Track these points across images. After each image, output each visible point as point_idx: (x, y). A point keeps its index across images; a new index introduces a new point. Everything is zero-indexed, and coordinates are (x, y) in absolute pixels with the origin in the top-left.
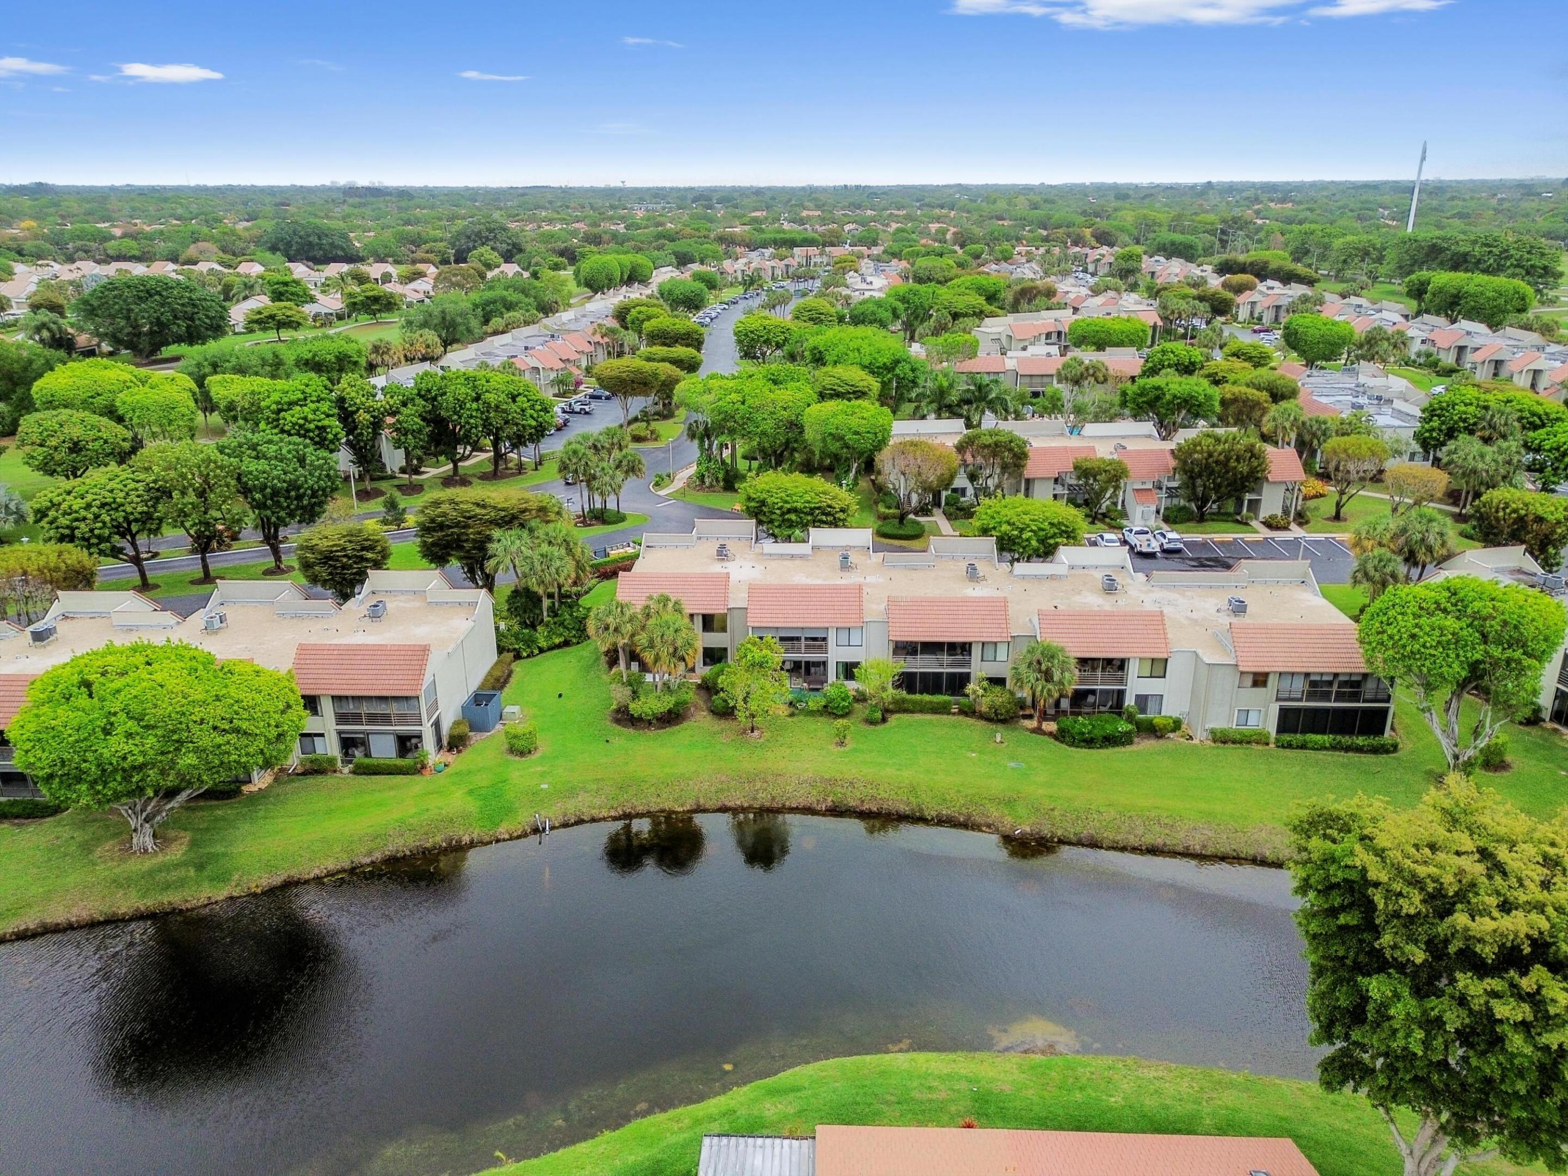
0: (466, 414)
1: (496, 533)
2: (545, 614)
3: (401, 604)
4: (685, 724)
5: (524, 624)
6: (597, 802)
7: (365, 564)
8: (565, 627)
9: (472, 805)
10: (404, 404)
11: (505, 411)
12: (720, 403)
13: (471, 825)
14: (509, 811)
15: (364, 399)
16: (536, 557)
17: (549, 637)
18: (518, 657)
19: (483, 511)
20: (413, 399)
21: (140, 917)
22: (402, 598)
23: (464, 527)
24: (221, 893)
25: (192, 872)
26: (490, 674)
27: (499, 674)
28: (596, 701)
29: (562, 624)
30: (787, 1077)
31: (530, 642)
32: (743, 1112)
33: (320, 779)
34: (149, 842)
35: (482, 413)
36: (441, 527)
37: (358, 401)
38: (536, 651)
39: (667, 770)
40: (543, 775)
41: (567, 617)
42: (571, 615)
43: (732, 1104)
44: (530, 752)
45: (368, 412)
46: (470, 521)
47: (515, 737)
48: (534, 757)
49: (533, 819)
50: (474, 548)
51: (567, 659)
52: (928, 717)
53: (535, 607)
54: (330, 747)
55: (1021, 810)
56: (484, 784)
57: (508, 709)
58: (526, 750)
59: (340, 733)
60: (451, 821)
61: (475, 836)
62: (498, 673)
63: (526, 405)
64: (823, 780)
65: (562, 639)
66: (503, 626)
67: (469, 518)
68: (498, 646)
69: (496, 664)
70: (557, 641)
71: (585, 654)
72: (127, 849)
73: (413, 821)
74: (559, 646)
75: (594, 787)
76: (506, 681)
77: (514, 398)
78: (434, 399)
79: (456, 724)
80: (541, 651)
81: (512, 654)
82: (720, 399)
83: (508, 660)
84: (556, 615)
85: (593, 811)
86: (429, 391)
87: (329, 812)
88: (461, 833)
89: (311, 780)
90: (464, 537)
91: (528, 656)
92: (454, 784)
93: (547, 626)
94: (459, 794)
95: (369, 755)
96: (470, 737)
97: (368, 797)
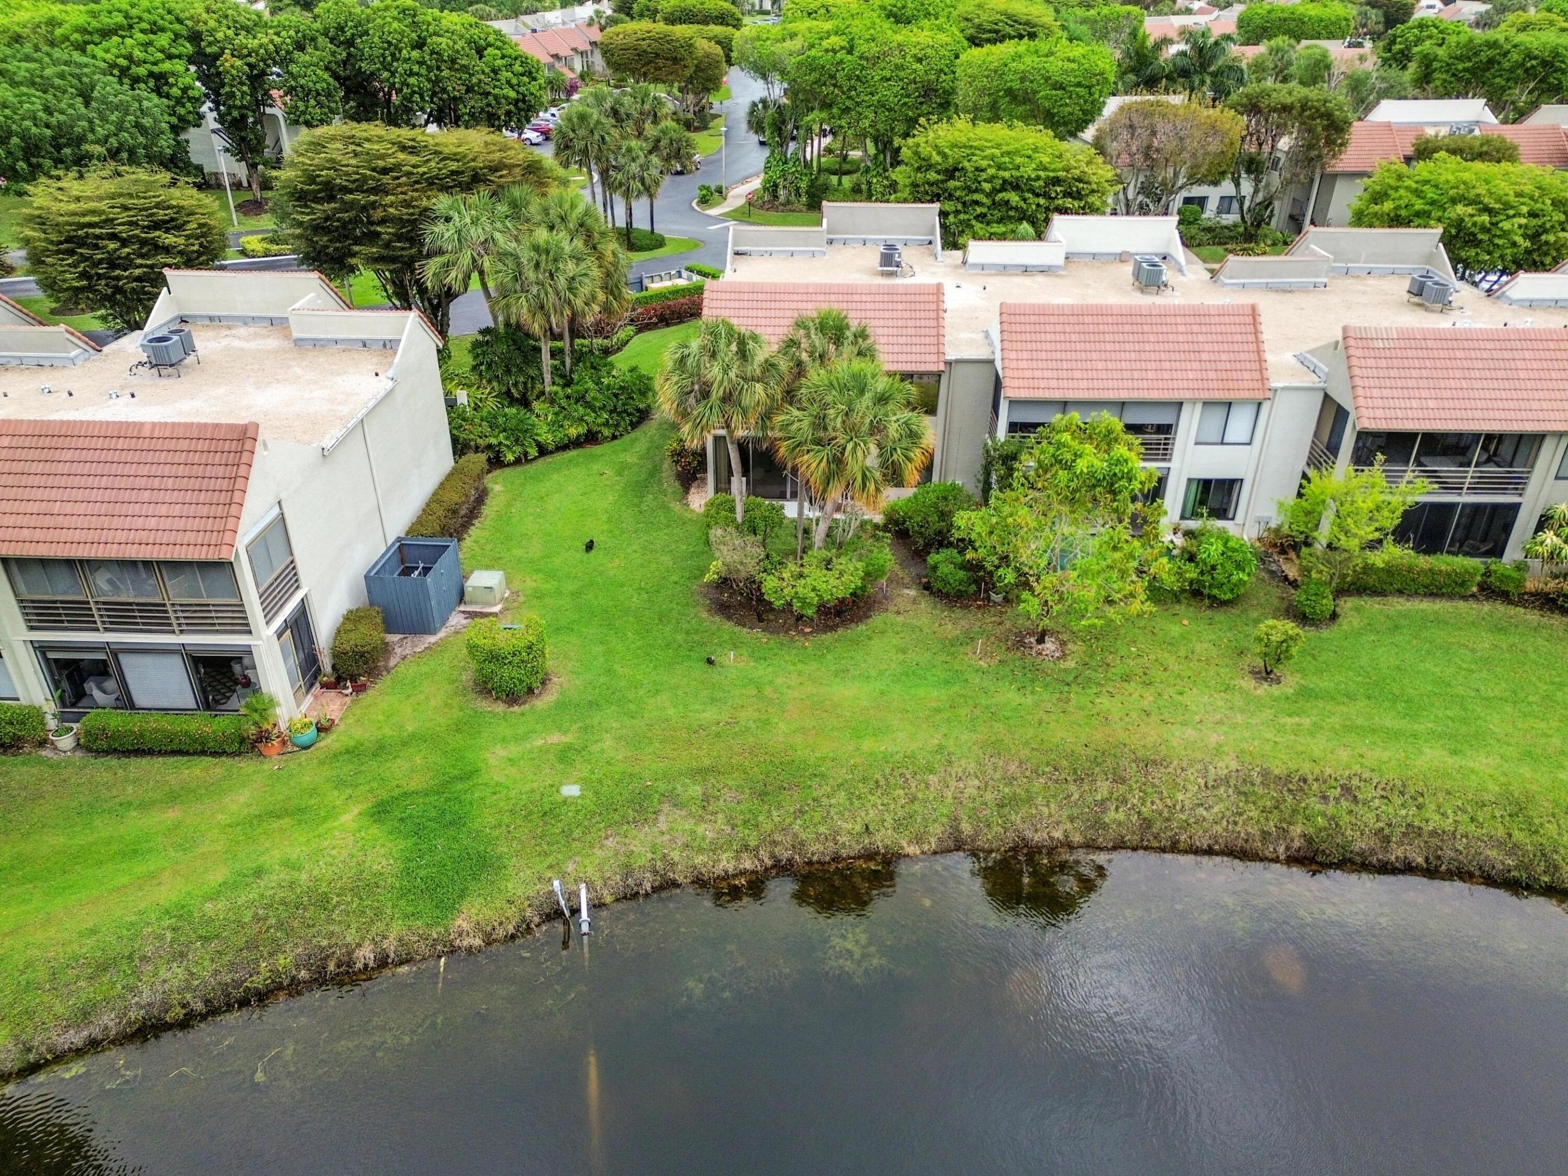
0: (401, 67)
1: (442, 202)
2: (548, 378)
3: (237, 343)
4: (877, 620)
5: (508, 397)
6: (706, 831)
7: (162, 259)
8: (588, 405)
9: (384, 852)
10: (301, 47)
11: (465, 68)
12: (813, 52)
13: (378, 913)
14: (482, 865)
15: (230, 33)
16: (526, 256)
17: (557, 425)
18: (496, 462)
19: (414, 159)
20: (313, 39)
22: (242, 331)
23: (375, 190)
26: (435, 498)
27: (456, 498)
28: (667, 560)
29: (580, 398)
31: (519, 433)
35: (430, 69)
36: (329, 191)
37: (220, 36)
38: (533, 452)
39: (868, 744)
40: (565, 756)
41: (590, 385)
42: (598, 383)
44: (530, 691)
45: (241, 57)
46: (386, 179)
47: (494, 657)
48: (543, 703)
49: (543, 888)
50: (399, 237)
51: (596, 467)
53: (527, 362)
54: (22, 685)
56: (414, 784)
57: (480, 579)
58: (521, 689)
59: (41, 649)
60: (323, 902)
61: (390, 945)
62: (453, 497)
63: (499, 62)
65: (582, 430)
66: (462, 397)
67: (385, 171)
68: (455, 440)
69: (450, 477)
70: (573, 432)
71: (630, 458)
73: (217, 910)
74: (576, 443)
75: (696, 790)
76: (473, 513)
77: (480, 52)
78: (350, 43)
79: (352, 619)
80: (543, 451)
81: (483, 457)
82: (812, 46)
83: (476, 469)
84: (568, 383)
85: (699, 860)
86: (341, 28)
88: (351, 937)
90: (378, 214)
91: (518, 462)
92: (340, 783)
93: (552, 402)
94: (349, 817)
95: (126, 702)
96: (386, 649)
97: (104, 828)
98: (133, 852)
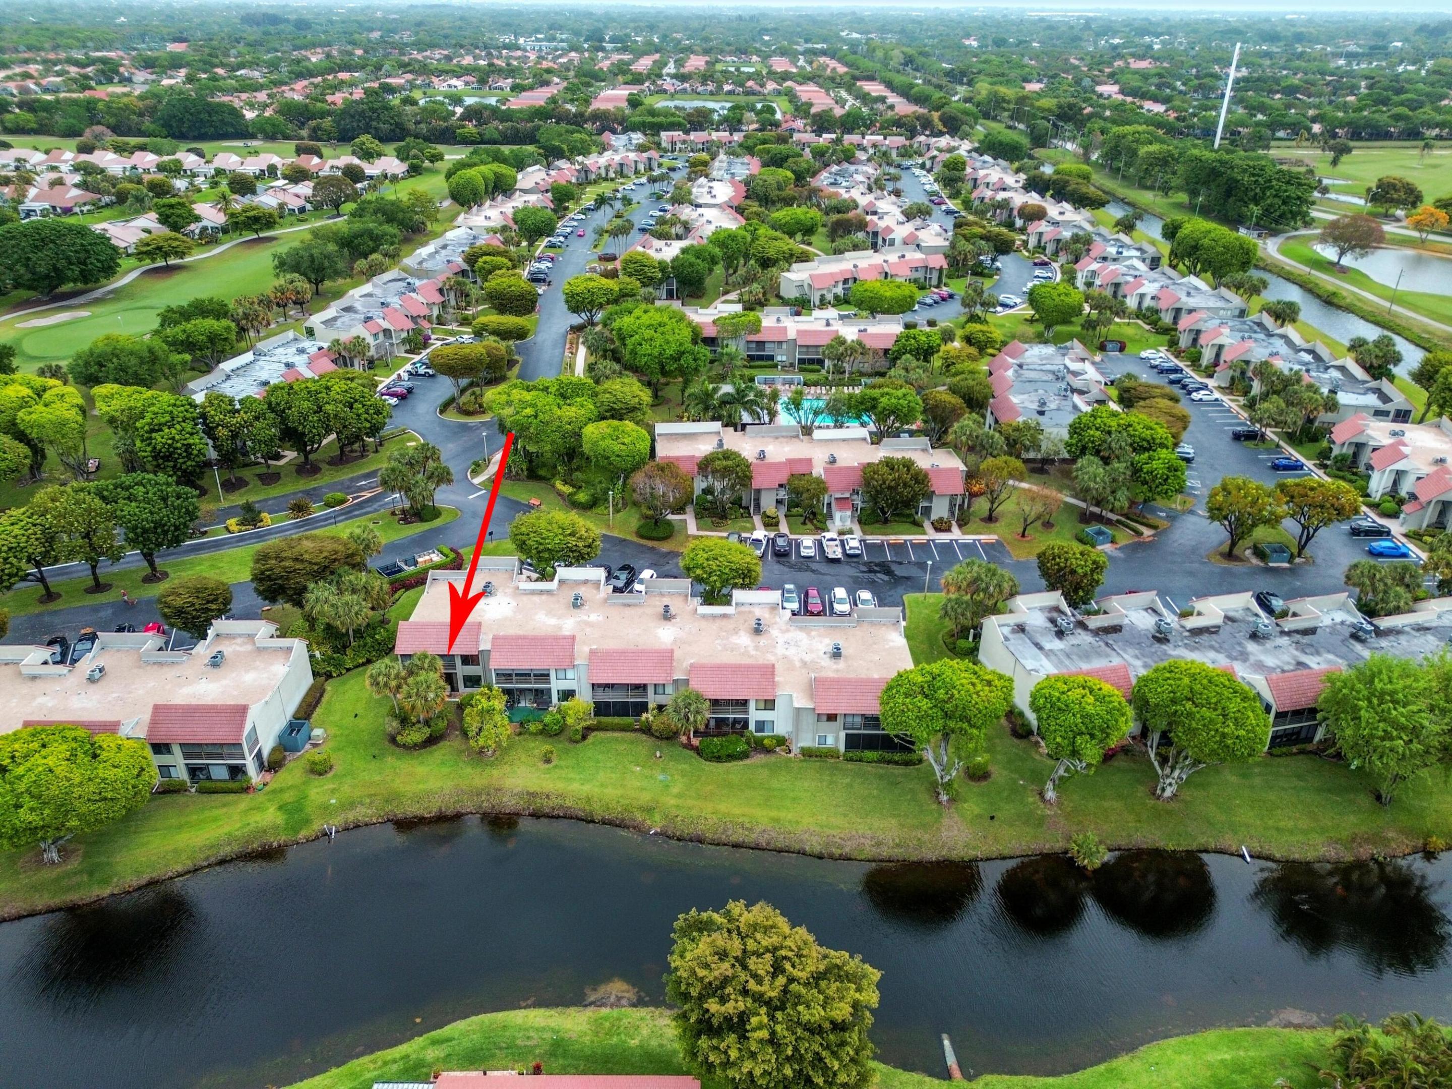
0: (309, 425)
2: (352, 640)
3: (238, 648)
4: (441, 744)
5: (335, 651)
6: (370, 811)
7: (209, 613)
8: (368, 649)
9: (280, 819)
10: (257, 418)
11: (343, 418)
13: (279, 833)
14: (307, 822)
15: (222, 415)
17: (355, 658)
18: (329, 676)
20: (264, 411)
21: (51, 911)
22: (236, 642)
24: (106, 892)
25: (85, 878)
26: (304, 699)
27: (312, 697)
29: (364, 647)
30: (448, 1030)
31: (339, 665)
32: (413, 1056)
33: (175, 797)
34: (55, 856)
35: (323, 422)
37: (217, 418)
38: (344, 671)
39: (421, 786)
40: (333, 791)
42: (373, 639)
43: (410, 1050)
44: (326, 772)
47: (314, 763)
48: (329, 775)
49: (323, 827)
52: (617, 734)
54: (181, 773)
55: (657, 817)
56: (290, 800)
57: (317, 730)
58: (323, 771)
59: (187, 765)
60: (265, 831)
61: (282, 842)
62: (310, 699)
63: (361, 411)
64: (528, 793)
65: (364, 659)
68: (313, 672)
69: (310, 688)
70: (361, 661)
72: (40, 863)
73: (238, 833)
74: (363, 664)
75: (369, 800)
76: (318, 702)
77: (351, 406)
79: (274, 750)
80: (348, 670)
81: (324, 677)
83: (321, 683)
85: (367, 819)
87: (180, 827)
88: (272, 840)
89: (168, 798)
91: (338, 676)
92: (270, 800)
93: (353, 649)
94: (272, 810)
95: (209, 778)
96: (284, 758)
97: (207, 814)
98: (215, 819)
